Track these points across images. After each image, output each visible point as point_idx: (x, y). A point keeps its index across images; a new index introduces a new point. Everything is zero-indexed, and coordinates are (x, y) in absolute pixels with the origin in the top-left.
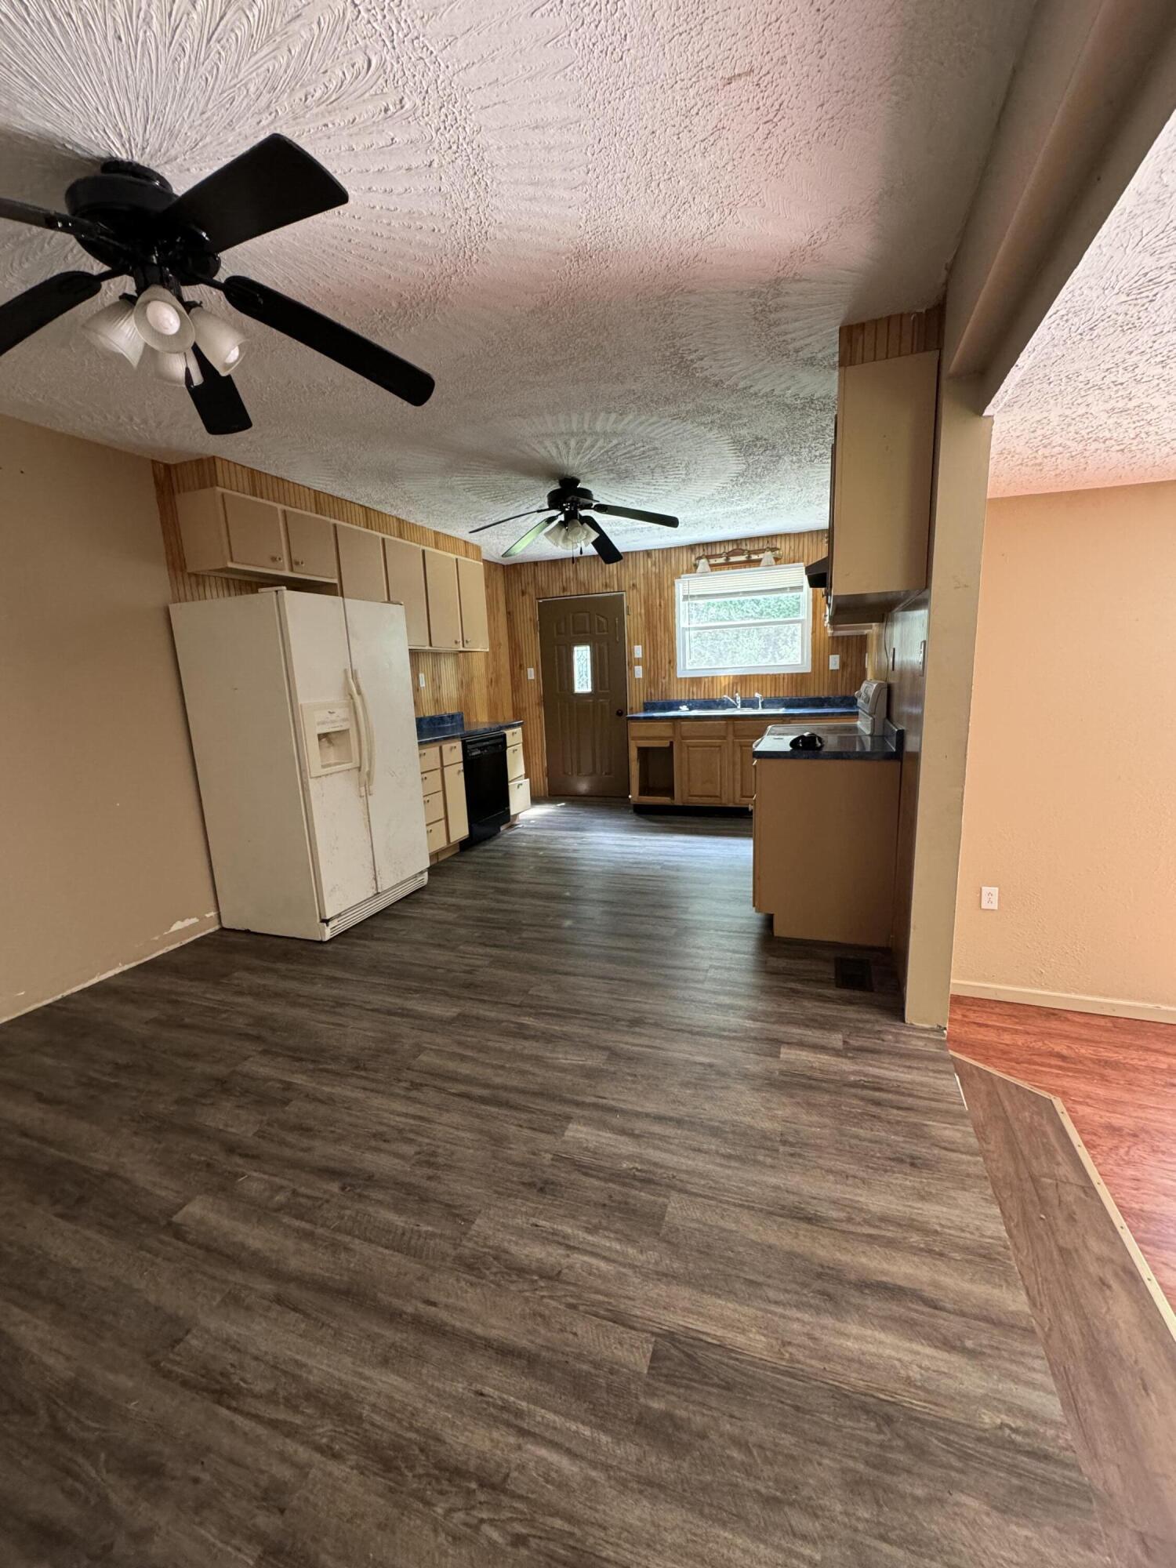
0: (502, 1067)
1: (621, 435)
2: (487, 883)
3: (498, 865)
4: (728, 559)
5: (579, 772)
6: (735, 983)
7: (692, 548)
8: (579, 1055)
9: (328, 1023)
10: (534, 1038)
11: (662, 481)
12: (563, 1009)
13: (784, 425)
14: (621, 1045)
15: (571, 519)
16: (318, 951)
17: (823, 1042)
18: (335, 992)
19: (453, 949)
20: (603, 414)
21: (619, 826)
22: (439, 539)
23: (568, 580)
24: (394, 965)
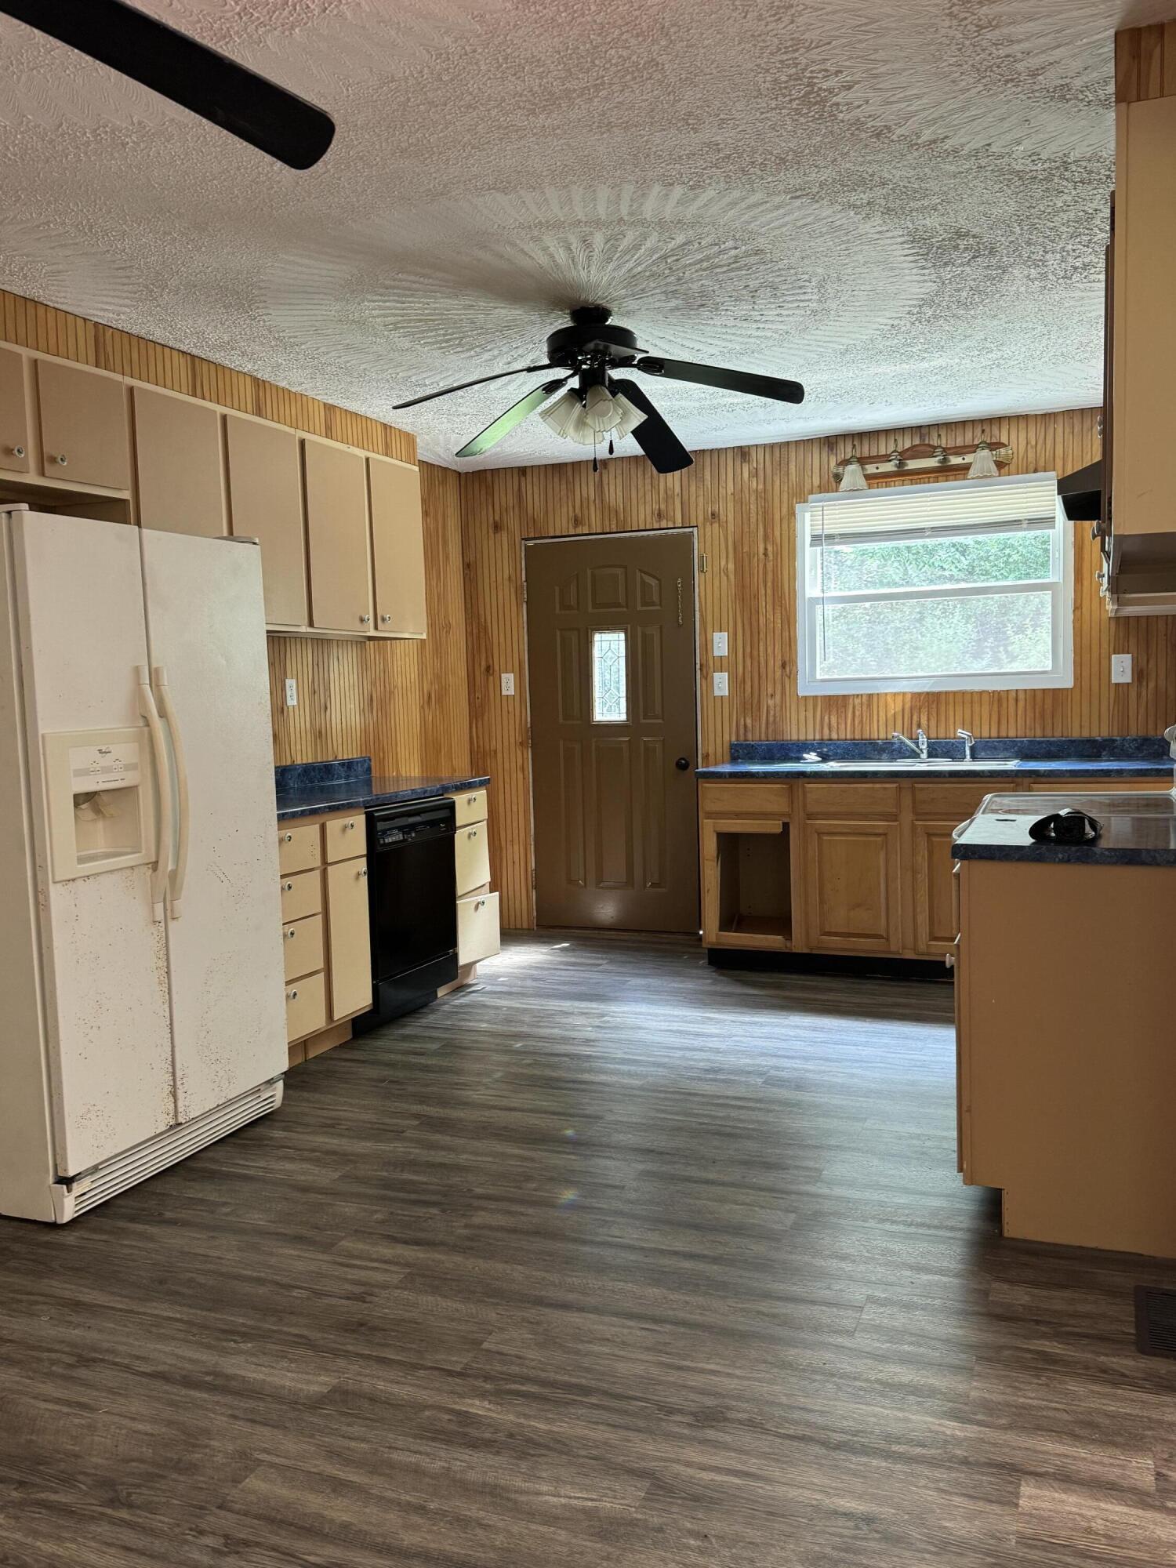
0: (421, 1509)
1: (693, 225)
2: (403, 1106)
3: (426, 1069)
4: (901, 464)
5: (599, 880)
6: (922, 1337)
7: (830, 442)
8: (586, 1488)
9: (58, 1401)
10: (488, 1445)
11: (771, 314)
12: (553, 1384)
13: (1012, 208)
14: (679, 1468)
15: (592, 386)
16: (47, 1245)
17: (1113, 1474)
18: (77, 1333)
19: (327, 1247)
20: (657, 188)
21: (675, 993)
22: (333, 419)
23: (585, 503)
24: (201, 1279)
